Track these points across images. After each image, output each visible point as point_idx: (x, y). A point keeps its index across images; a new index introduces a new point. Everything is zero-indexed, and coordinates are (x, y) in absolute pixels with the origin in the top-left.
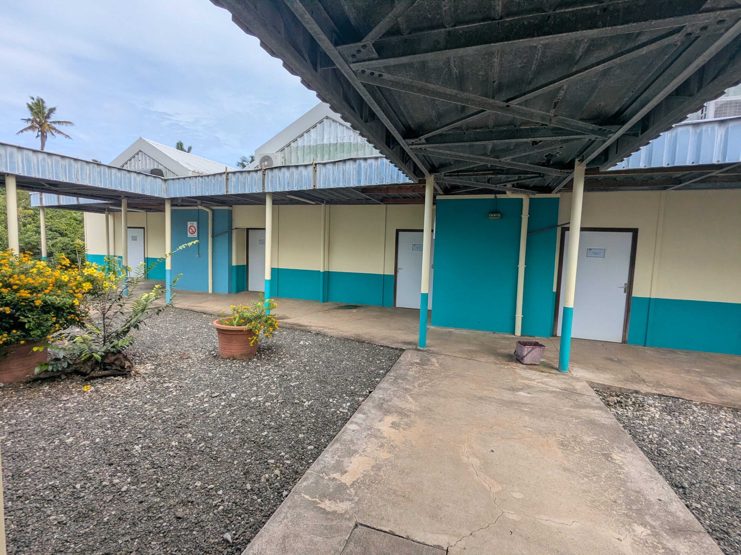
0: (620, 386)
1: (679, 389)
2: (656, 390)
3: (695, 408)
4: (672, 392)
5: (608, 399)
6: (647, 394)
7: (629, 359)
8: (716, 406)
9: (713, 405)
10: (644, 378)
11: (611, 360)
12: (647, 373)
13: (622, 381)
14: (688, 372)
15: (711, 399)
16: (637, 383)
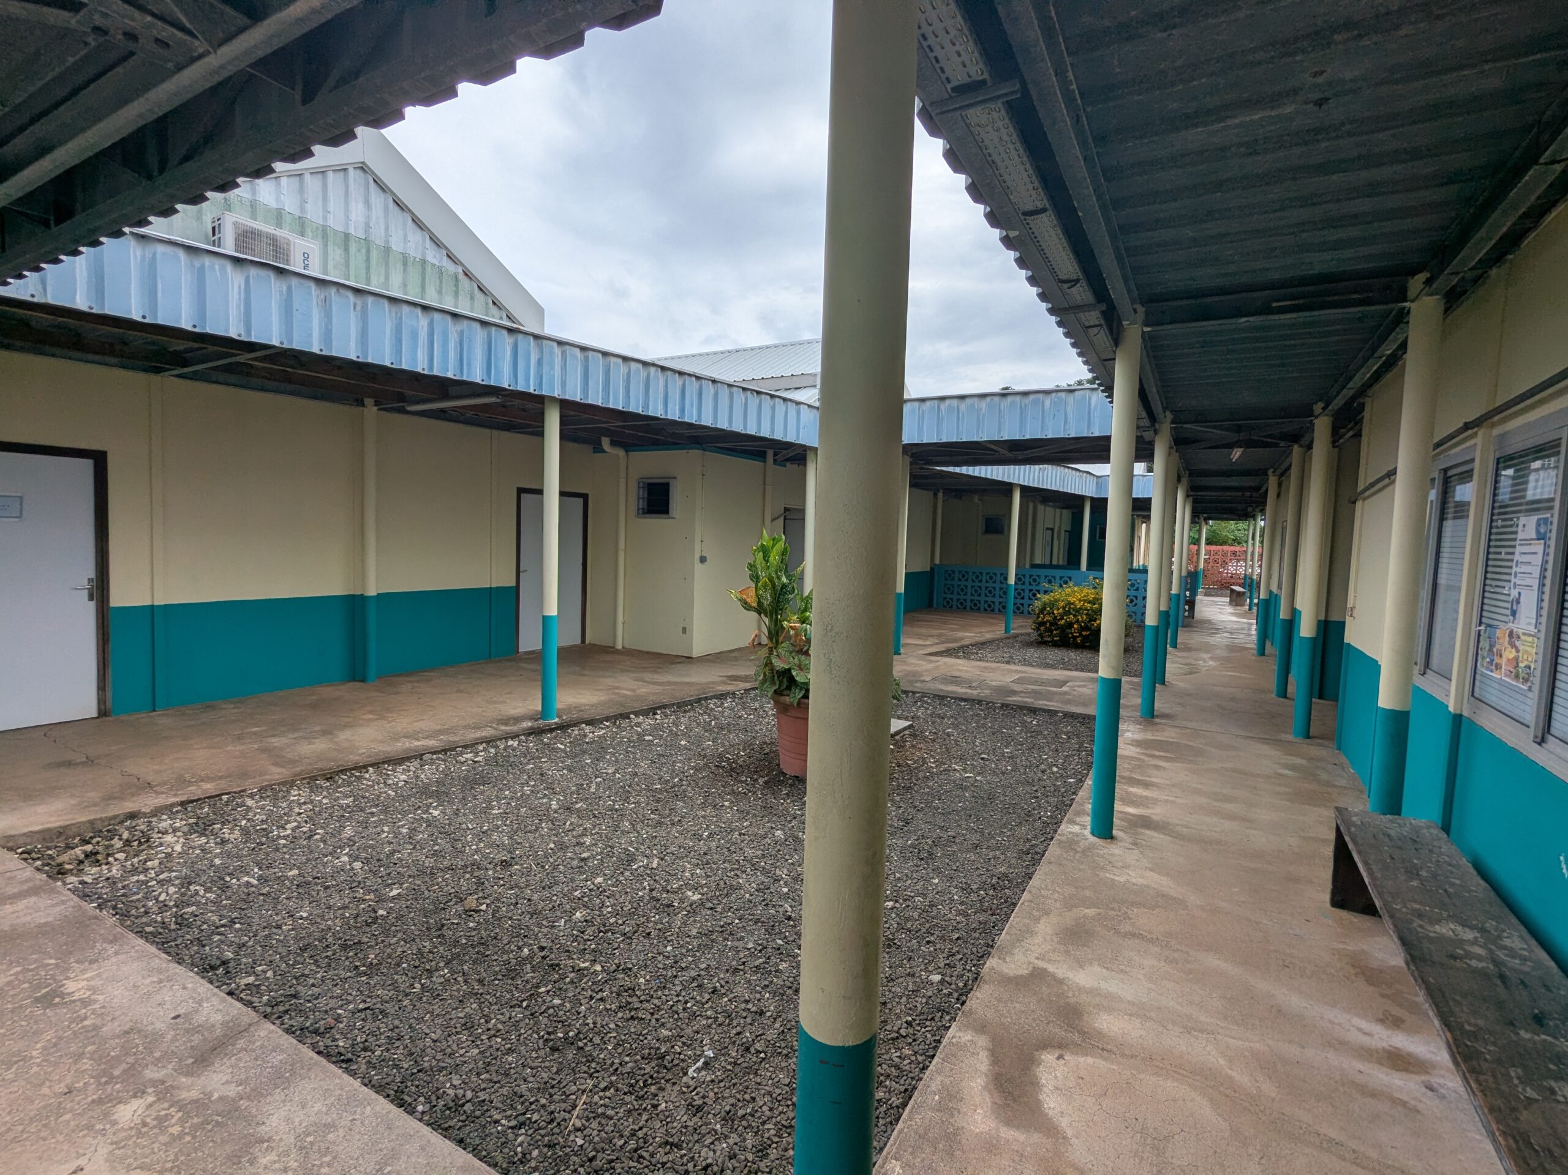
0: (92, 817)
1: (221, 778)
2: (175, 795)
3: (250, 802)
4: (209, 788)
5: (60, 860)
6: (157, 812)
7: (114, 748)
8: (283, 784)
9: (279, 784)
10: (150, 778)
11: (69, 764)
12: (156, 767)
13: (95, 805)
14: (239, 738)
15: (277, 773)
16: (133, 795)
